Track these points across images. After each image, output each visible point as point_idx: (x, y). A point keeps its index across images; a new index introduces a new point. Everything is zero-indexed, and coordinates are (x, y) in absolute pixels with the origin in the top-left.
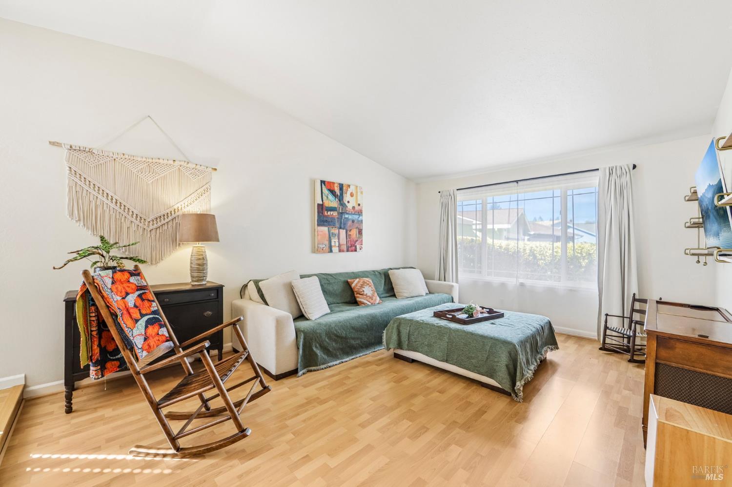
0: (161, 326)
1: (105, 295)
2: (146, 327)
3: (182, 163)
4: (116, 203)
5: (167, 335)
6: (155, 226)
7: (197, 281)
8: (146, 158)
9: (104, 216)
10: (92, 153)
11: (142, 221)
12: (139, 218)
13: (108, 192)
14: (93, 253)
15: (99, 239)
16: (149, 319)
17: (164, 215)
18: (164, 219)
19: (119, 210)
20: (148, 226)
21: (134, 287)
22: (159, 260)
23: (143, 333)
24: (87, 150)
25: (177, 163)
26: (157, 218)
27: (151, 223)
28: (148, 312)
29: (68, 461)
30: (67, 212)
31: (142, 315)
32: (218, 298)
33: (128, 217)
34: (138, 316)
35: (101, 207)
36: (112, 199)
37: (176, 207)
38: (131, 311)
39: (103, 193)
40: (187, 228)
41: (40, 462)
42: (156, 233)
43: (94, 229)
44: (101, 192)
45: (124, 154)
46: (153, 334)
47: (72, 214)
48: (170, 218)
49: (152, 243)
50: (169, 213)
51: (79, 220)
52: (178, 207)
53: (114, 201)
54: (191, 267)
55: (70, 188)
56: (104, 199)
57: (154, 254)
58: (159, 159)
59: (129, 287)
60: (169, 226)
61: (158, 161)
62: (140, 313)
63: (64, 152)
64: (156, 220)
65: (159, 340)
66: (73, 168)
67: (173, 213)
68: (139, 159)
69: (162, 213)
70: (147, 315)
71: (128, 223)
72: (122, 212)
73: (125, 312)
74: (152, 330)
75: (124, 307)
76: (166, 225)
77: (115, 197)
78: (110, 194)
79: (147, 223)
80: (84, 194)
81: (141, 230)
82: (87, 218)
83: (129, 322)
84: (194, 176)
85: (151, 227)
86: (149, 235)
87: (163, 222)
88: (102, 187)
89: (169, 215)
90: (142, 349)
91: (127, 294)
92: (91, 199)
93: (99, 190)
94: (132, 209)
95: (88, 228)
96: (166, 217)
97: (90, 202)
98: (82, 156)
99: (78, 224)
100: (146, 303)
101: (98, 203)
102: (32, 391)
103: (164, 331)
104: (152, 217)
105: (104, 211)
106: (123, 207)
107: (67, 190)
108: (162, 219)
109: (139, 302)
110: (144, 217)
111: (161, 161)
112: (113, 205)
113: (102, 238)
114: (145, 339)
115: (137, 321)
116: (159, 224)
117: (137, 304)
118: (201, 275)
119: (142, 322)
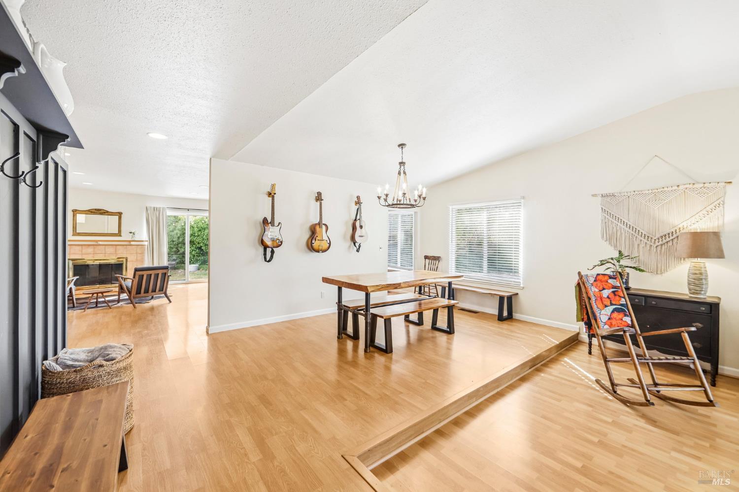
0: (626, 315)
1: (586, 286)
2: (613, 312)
3: (688, 186)
4: (630, 227)
5: (630, 323)
6: (661, 242)
7: (693, 293)
8: (652, 190)
9: (621, 237)
10: (615, 196)
11: (649, 239)
12: (646, 237)
13: (624, 220)
14: (608, 262)
15: (618, 252)
16: (616, 308)
17: (669, 234)
18: (669, 237)
19: (632, 232)
20: (655, 243)
21: (610, 285)
22: (664, 270)
23: (609, 315)
24: (611, 195)
25: (681, 187)
26: (662, 237)
27: (657, 240)
28: (617, 303)
29: (580, 371)
30: (600, 236)
31: (612, 304)
32: (711, 313)
33: (638, 236)
34: (609, 303)
35: (619, 231)
36: (627, 225)
37: (681, 226)
38: (603, 299)
39: (621, 222)
40: (683, 245)
41: (566, 362)
42: (661, 248)
43: (615, 247)
44: (620, 221)
45: (634, 191)
46: (618, 318)
47: (603, 237)
48: (675, 236)
49: (657, 256)
50: (674, 232)
51: (607, 240)
52: (683, 226)
53: (628, 226)
54: (688, 280)
55: (602, 220)
56: (622, 225)
57: (659, 266)
58: (663, 188)
59: (606, 285)
60: (674, 242)
61: (662, 189)
62: (611, 303)
63: (599, 198)
64: (662, 238)
65: (621, 324)
66: (604, 208)
67: (678, 231)
68: (647, 192)
69: (668, 232)
70: (615, 305)
71: (638, 242)
72: (634, 233)
73: (599, 299)
74: (615, 315)
75: (599, 296)
76: (671, 242)
77: (629, 223)
78: (626, 221)
79: (653, 241)
80: (610, 224)
81: (648, 246)
82: (611, 238)
83: (601, 306)
84: (702, 194)
85: (657, 244)
86: (655, 250)
87: (668, 239)
88: (621, 218)
89: (674, 233)
90: (606, 323)
91: (604, 289)
92: (614, 226)
93: (618, 220)
94: (641, 231)
95: (611, 245)
96: (670, 235)
97: (613, 228)
98: (608, 199)
99: (606, 243)
100: (617, 298)
101: (618, 228)
102: (582, 338)
103: (628, 320)
104: (658, 236)
105: (621, 234)
106: (634, 230)
107: (600, 221)
108: (667, 236)
109: (612, 296)
110: (651, 236)
111: (666, 189)
112: (627, 229)
113: (620, 252)
114: (609, 319)
115: (606, 306)
116: (664, 241)
117: (610, 297)
118: (698, 288)
119: (611, 308)
